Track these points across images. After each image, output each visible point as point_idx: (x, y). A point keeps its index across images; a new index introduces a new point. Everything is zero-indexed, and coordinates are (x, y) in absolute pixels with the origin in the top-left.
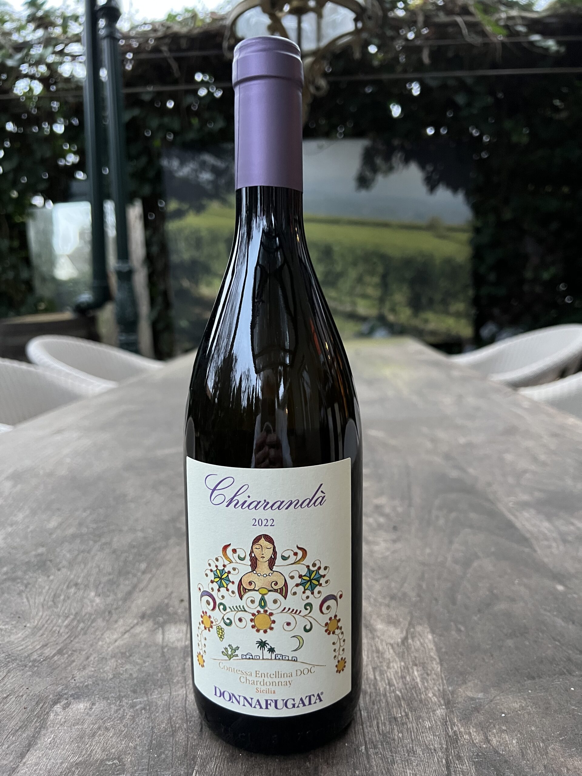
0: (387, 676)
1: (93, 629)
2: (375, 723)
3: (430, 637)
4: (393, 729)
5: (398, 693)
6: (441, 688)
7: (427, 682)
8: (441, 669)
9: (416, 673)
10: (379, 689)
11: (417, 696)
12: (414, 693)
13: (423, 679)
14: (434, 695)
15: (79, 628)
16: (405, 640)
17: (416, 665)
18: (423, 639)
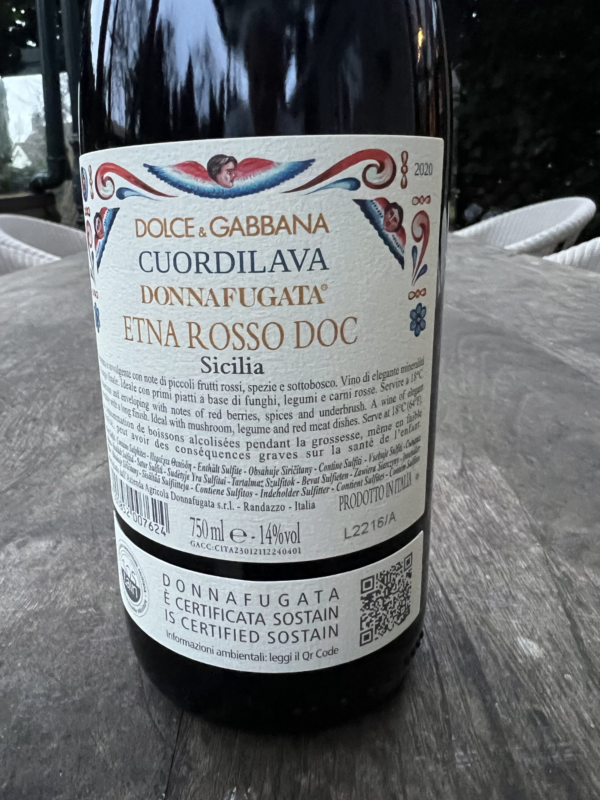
0: (450, 511)
1: (56, 463)
2: (448, 563)
3: (494, 468)
4: (475, 571)
5: (470, 528)
6: (528, 523)
7: (506, 516)
8: (520, 502)
9: (488, 507)
10: (443, 525)
11: (498, 531)
12: (492, 528)
13: (499, 514)
14: (521, 530)
15: (39, 462)
16: (462, 471)
17: (486, 498)
18: (487, 471)
